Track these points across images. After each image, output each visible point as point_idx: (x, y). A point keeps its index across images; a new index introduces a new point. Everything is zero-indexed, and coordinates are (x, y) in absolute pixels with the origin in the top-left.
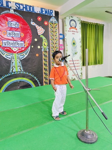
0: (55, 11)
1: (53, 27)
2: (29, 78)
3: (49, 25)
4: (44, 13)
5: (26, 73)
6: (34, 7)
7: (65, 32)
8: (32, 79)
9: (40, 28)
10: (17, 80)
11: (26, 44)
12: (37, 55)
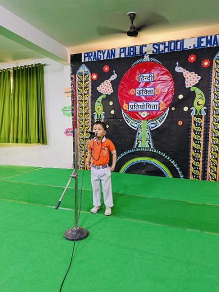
2: (162, 161)
3: (214, 64)
4: (205, 45)
5: (157, 152)
8: (167, 163)
9: (191, 75)
10: (142, 160)
11: (163, 106)
12: (180, 123)
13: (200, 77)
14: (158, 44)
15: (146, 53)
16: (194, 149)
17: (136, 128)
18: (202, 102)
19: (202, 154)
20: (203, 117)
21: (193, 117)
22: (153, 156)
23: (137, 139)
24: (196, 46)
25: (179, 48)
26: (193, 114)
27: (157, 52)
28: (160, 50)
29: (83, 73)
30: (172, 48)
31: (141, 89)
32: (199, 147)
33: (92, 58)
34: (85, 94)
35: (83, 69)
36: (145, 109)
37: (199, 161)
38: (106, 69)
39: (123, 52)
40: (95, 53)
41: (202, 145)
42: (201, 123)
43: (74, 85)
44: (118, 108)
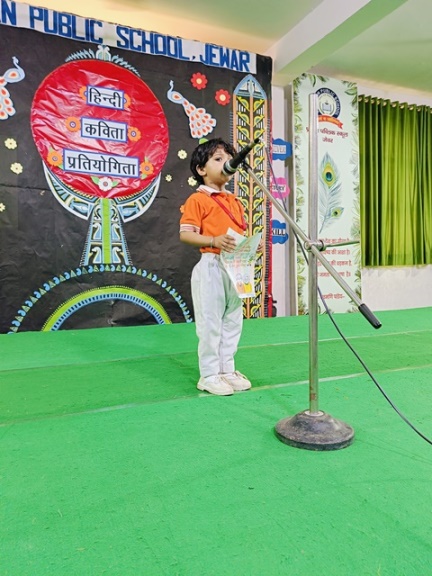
0: (259, 57)
1: (247, 113)
2: (151, 292)
3: (235, 103)
4: (218, 62)
5: (139, 273)
6: (180, 42)
7: (295, 134)
8: (160, 296)
9: (199, 114)
10: (106, 294)
11: (147, 168)
23: (90, 243)
24: (204, 59)
25: (172, 52)
27: (127, 46)
31: (96, 122)
36: (107, 171)
44: (35, 160)
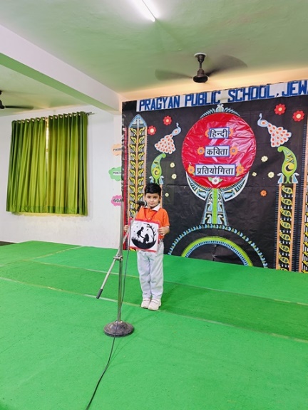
2: (238, 243)
4: (297, 92)
5: (232, 231)
6: (269, 87)
10: (213, 240)
11: (240, 170)
12: (263, 193)
13: (290, 134)
14: (235, 91)
15: (219, 101)
16: (282, 228)
17: (204, 197)
18: (293, 166)
19: (292, 235)
20: (295, 186)
21: (280, 185)
22: (227, 235)
23: (206, 212)
24: (286, 93)
25: (263, 95)
26: (280, 182)
27: (233, 100)
28: (239, 98)
29: (138, 125)
30: (254, 96)
31: (213, 148)
32: (288, 226)
33: (150, 106)
34: (139, 153)
35: (138, 121)
36: (217, 174)
37: (289, 246)
38: (167, 121)
39: (190, 100)
40: (154, 100)
41: (293, 223)
42: (291, 195)
43: (125, 141)
44: (182, 171)
